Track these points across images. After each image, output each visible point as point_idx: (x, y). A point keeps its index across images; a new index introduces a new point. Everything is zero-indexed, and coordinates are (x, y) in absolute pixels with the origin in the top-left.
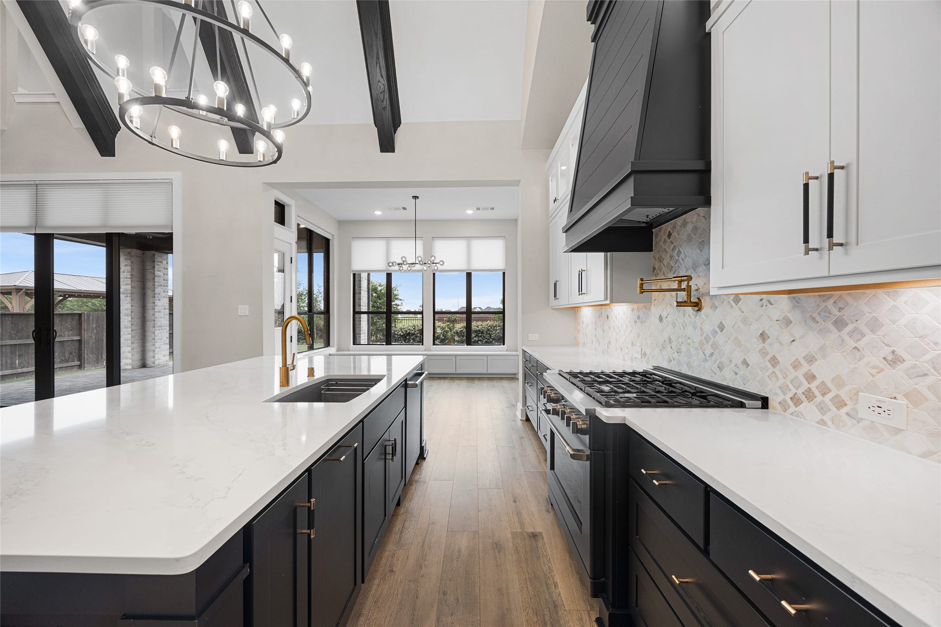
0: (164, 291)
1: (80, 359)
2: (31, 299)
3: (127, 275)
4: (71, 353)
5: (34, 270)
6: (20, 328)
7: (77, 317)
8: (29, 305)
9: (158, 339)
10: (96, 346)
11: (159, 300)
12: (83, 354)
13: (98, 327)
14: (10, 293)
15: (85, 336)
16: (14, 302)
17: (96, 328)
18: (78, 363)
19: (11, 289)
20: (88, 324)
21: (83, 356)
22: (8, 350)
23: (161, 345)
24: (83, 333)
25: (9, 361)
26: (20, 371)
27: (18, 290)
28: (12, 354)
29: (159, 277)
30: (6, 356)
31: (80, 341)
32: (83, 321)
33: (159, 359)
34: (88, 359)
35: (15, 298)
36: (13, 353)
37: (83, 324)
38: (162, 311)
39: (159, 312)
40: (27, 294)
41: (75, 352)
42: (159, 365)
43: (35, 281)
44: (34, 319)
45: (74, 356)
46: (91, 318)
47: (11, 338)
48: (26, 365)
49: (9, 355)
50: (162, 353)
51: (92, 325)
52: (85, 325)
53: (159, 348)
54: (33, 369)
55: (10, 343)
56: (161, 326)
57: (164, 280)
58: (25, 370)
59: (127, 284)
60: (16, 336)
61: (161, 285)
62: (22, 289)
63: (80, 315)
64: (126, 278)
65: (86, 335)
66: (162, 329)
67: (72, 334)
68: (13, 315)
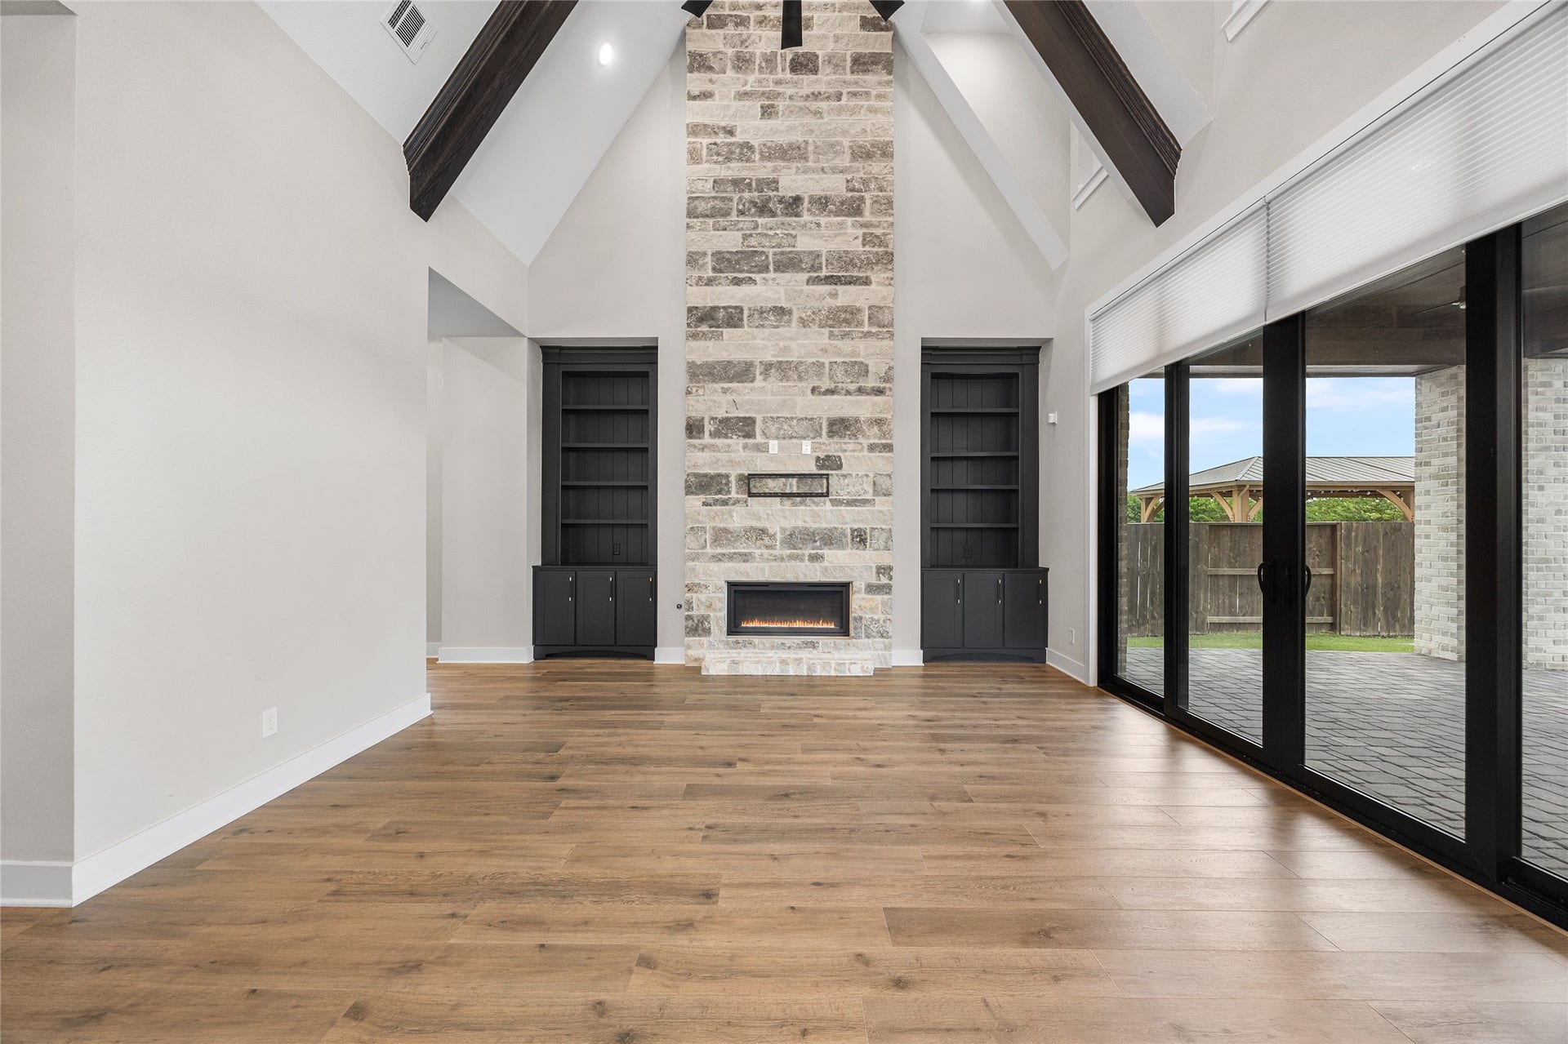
0: (1556, 465)
1: (1333, 612)
2: (1257, 501)
3: (1448, 432)
4: (1318, 599)
5: (1262, 455)
6: (1242, 548)
7: (1328, 531)
8: (1254, 511)
9: (1538, 594)
10: (1362, 590)
11: (1541, 488)
12: (1338, 603)
13: (1367, 551)
14: (1229, 494)
15: (1343, 569)
16: (1234, 506)
17: (1363, 553)
18: (1330, 619)
19: (1231, 487)
20: (1348, 546)
21: (1338, 606)
22: (1226, 582)
23: (1549, 611)
24: (1338, 562)
25: (1227, 601)
26: (1241, 619)
27: (1240, 486)
28: (1231, 591)
29: (1540, 425)
30: (1224, 593)
31: (1333, 577)
32: (1338, 539)
33: (1538, 650)
34: (1347, 613)
35: (1236, 500)
36: (1232, 588)
37: (1338, 546)
38: (1549, 520)
39: (1541, 521)
40: (1252, 494)
41: (1324, 598)
42: (1538, 664)
43: (1264, 472)
44: (1262, 533)
45: (1323, 605)
46: (1353, 534)
47: (1232, 566)
48: (1249, 611)
49: (1227, 590)
50: (1551, 633)
51: (1356, 547)
52: (1341, 547)
53: (1541, 618)
54: (1259, 619)
55: (1229, 573)
56: (1547, 561)
57: (1555, 432)
58: (1248, 619)
59: (1446, 455)
60: (1236, 561)
61: (1547, 448)
62: (1245, 486)
63: (1333, 527)
64: (1445, 439)
65: (1343, 566)
66: (1549, 569)
67: (1319, 563)
68: (1233, 527)
